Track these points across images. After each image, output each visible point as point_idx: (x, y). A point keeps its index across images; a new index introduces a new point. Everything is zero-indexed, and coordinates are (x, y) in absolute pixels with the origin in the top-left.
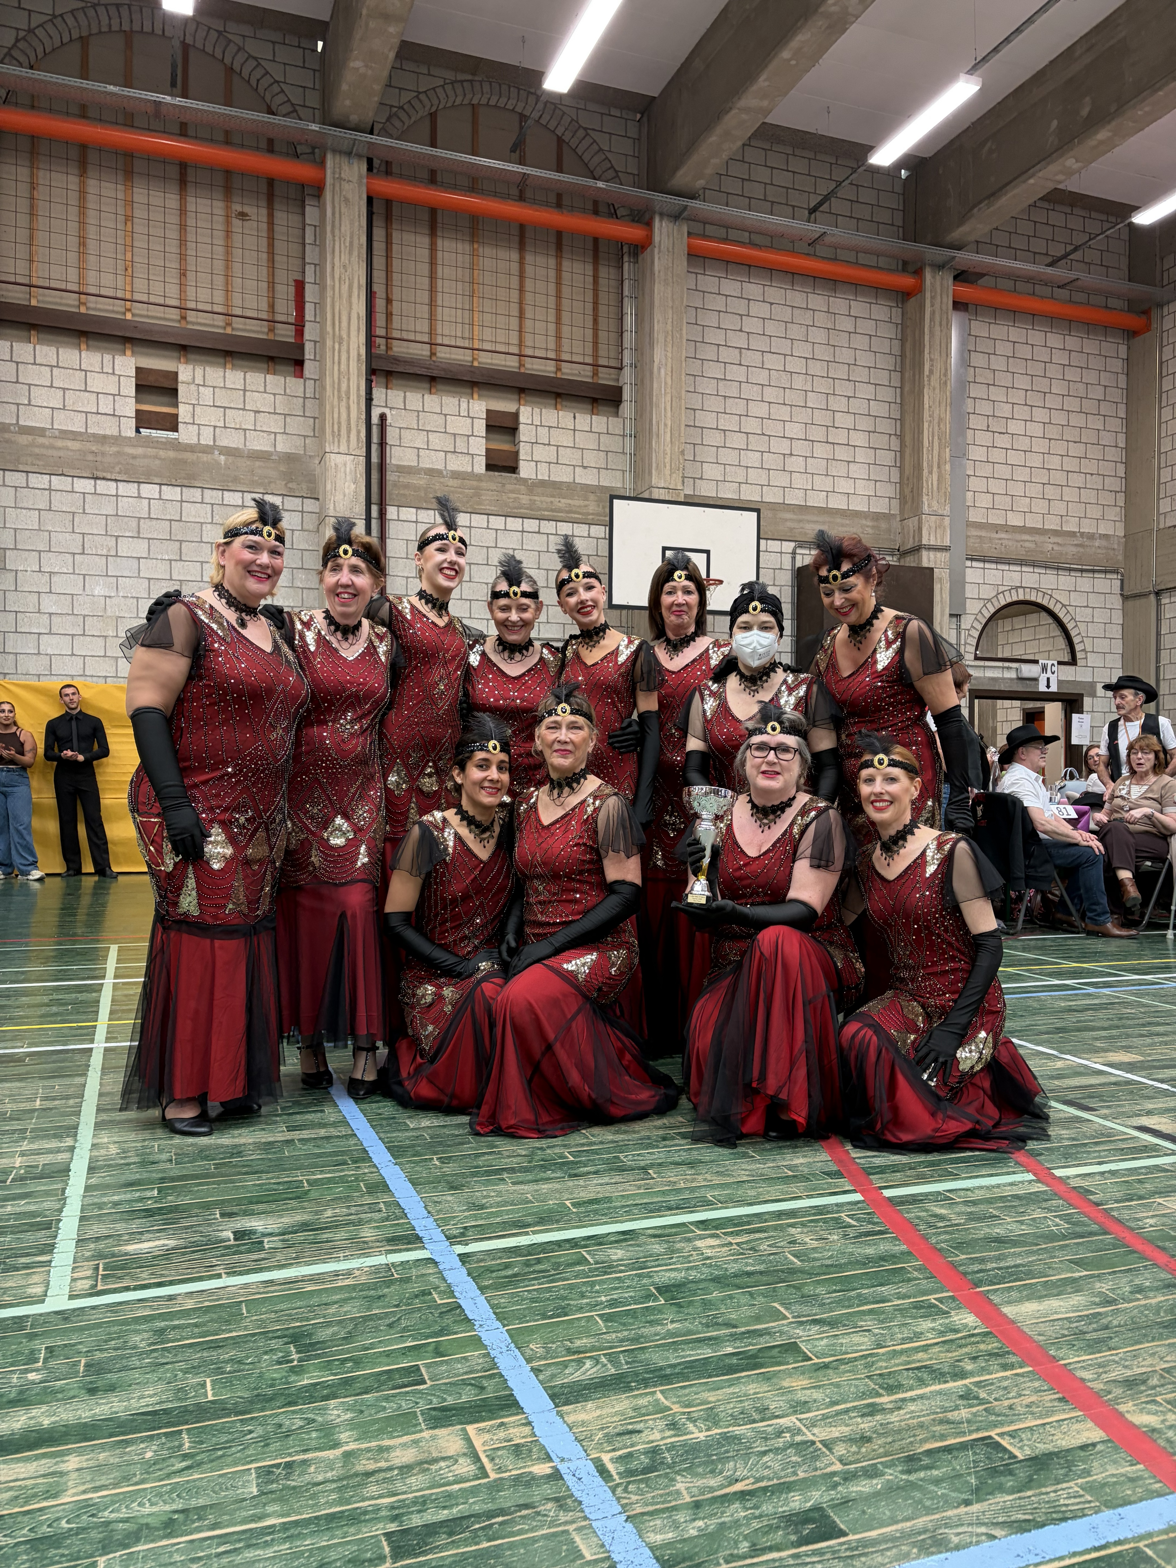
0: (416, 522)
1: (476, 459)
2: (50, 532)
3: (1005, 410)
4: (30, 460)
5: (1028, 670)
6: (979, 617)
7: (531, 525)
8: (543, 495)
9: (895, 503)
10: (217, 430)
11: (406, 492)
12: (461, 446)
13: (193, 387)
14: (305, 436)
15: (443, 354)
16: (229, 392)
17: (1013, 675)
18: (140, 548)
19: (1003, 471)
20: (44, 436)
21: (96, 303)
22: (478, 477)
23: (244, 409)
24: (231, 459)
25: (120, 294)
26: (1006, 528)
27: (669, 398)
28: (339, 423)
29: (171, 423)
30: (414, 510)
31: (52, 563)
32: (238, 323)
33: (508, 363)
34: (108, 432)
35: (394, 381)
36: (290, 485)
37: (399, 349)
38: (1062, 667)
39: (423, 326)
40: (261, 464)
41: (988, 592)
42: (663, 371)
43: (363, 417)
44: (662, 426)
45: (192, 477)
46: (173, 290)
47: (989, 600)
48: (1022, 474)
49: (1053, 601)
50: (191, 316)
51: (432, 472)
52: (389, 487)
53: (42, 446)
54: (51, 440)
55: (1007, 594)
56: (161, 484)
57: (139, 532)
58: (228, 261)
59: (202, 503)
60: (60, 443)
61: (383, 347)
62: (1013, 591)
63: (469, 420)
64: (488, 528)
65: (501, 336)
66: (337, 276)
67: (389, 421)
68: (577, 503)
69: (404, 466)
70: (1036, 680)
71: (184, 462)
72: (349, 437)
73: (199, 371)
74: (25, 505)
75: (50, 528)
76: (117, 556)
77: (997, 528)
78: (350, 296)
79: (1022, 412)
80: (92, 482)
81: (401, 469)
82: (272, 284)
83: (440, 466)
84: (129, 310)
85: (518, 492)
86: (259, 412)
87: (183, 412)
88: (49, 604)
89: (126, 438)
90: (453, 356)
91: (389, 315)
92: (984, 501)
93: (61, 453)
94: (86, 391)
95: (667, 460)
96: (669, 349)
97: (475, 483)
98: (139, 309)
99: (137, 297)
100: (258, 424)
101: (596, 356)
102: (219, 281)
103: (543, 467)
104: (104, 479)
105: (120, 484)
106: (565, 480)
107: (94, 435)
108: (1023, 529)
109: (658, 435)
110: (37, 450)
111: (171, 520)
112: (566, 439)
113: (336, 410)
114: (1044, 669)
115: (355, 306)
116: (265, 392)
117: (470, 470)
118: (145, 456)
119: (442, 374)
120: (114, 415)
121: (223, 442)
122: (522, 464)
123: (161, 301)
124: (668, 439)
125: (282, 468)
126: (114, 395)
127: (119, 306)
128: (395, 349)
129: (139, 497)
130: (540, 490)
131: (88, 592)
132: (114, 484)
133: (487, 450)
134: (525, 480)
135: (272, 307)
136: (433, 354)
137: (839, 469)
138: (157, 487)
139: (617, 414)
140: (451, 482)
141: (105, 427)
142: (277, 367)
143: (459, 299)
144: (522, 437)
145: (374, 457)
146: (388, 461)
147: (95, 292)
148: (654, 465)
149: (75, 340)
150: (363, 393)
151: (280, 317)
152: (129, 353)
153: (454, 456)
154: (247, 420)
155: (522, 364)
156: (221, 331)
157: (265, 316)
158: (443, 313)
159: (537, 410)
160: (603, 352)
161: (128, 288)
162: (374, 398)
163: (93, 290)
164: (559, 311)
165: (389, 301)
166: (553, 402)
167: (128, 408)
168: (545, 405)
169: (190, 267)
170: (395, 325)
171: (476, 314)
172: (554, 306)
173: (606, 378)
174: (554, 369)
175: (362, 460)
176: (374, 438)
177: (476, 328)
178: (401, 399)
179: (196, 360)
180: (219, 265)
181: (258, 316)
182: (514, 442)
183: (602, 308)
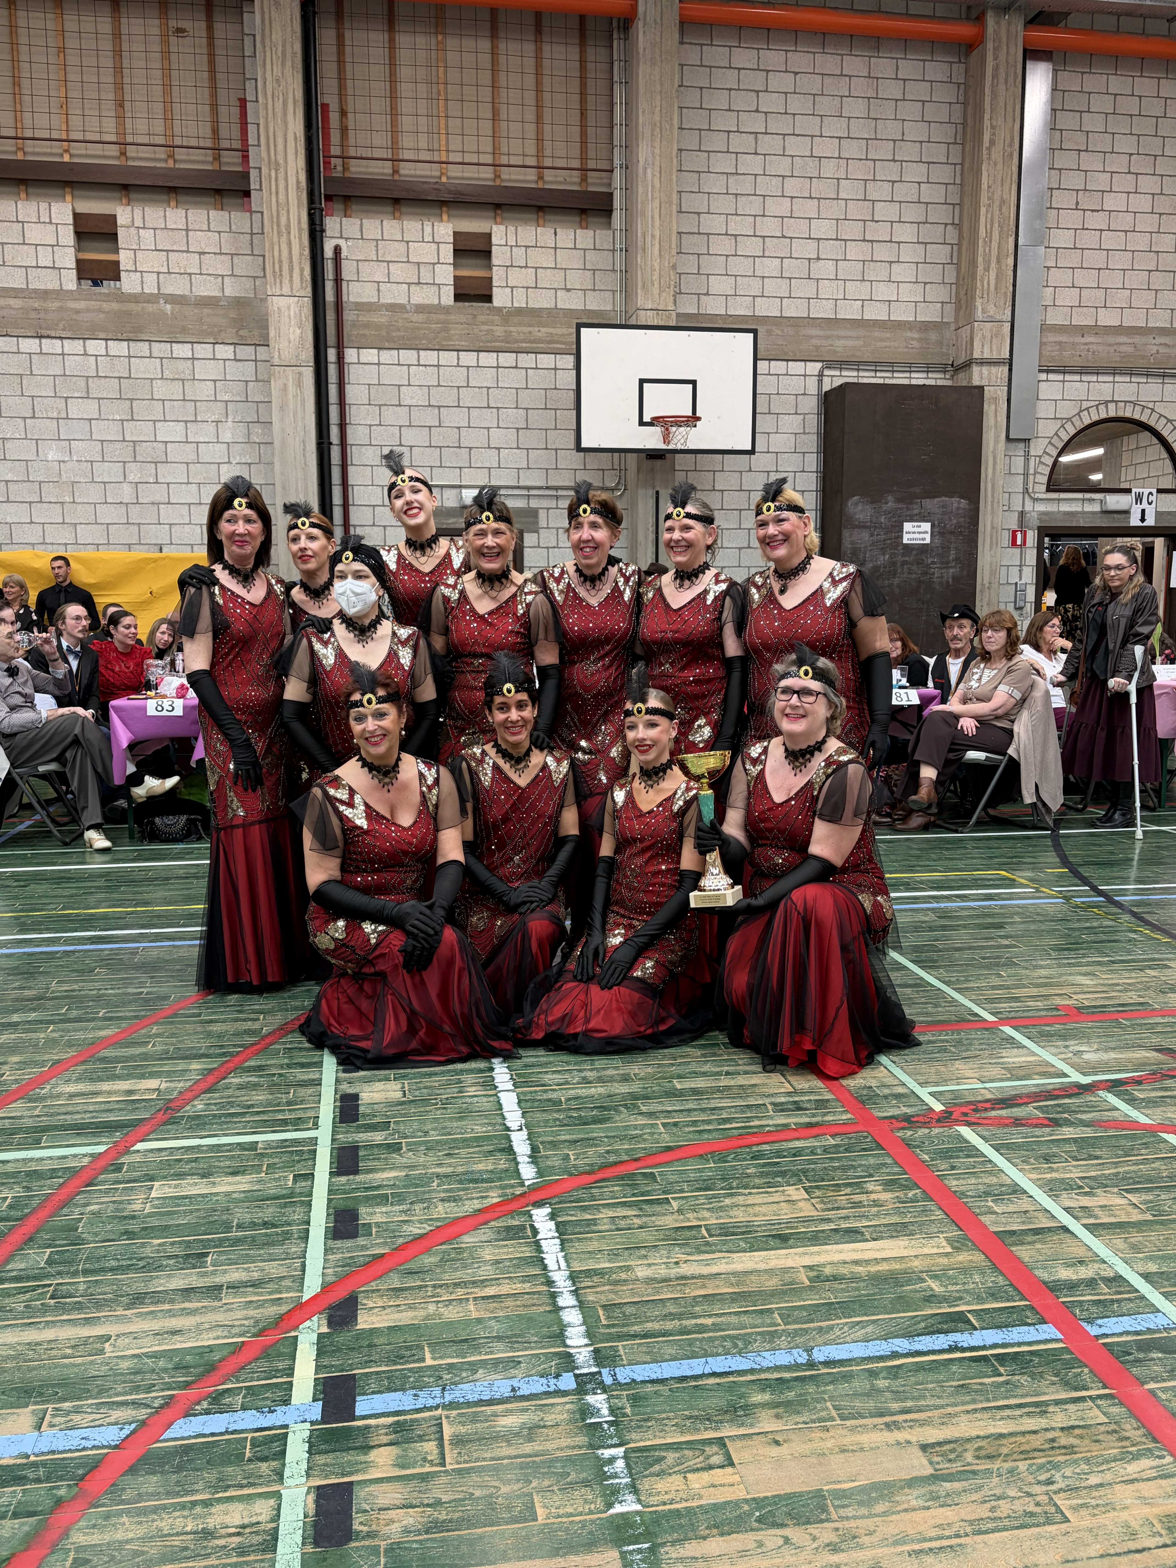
0: (379, 364)
1: (444, 289)
3: (1101, 181)
5: (1114, 501)
6: (1055, 440)
7: (507, 359)
8: (520, 325)
9: (950, 309)
10: (161, 276)
11: (366, 332)
12: (426, 277)
13: (133, 231)
14: (255, 278)
15: (407, 171)
16: (170, 233)
17: (1097, 508)
18: (90, 408)
19: (1096, 259)
21: (33, 147)
22: (446, 310)
23: (188, 252)
24: (177, 307)
25: (55, 135)
26: (1096, 329)
27: (656, 204)
28: (280, 262)
29: (113, 272)
30: (375, 351)
32: (180, 154)
33: (482, 176)
34: (50, 287)
35: (353, 207)
36: (241, 333)
37: (357, 169)
38: (1163, 496)
39: (381, 139)
40: (210, 311)
41: (1067, 410)
42: (649, 171)
43: (307, 252)
44: (649, 238)
45: (139, 329)
46: (110, 125)
47: (1069, 419)
48: (1121, 261)
49: (1155, 416)
50: (131, 151)
51: (394, 308)
52: (347, 327)
55: (1093, 411)
56: (106, 340)
57: (88, 392)
58: (167, 87)
59: (151, 357)
60: (2, 302)
61: (340, 168)
62: (1102, 408)
63: (434, 246)
64: (458, 366)
65: (471, 144)
66: (269, 93)
67: (344, 253)
68: (559, 331)
69: (363, 304)
70: (1127, 512)
71: (129, 314)
72: (291, 276)
73: (138, 212)
76: (67, 418)
77: (1082, 330)
78: (285, 114)
79: (1125, 183)
80: (37, 341)
81: (361, 307)
82: (214, 106)
83: (403, 300)
84: (66, 151)
85: (492, 323)
86: (204, 253)
87: (124, 258)
89: (68, 291)
90: (418, 173)
91: (344, 130)
92: (1068, 297)
93: (4, 313)
94: (24, 243)
95: (656, 277)
96: (657, 144)
97: (442, 317)
98: (76, 149)
99: (74, 136)
100: (204, 267)
101: (584, 158)
102: (158, 108)
103: (520, 294)
104: (48, 337)
105: (66, 342)
106: (545, 306)
107: (35, 291)
108: (1119, 330)
109: (644, 250)
111: (119, 378)
112: (544, 259)
113: (276, 247)
114: (1139, 498)
115: (291, 126)
116: (209, 230)
117: (436, 302)
118: (88, 310)
119: (404, 195)
120: (54, 268)
121: (168, 290)
122: (495, 291)
123: (96, 137)
124: (657, 252)
125: (233, 314)
126: (52, 246)
127: (56, 148)
128: (353, 169)
129: (85, 354)
130: (516, 320)
131: (42, 457)
132: (58, 342)
133: (456, 278)
134: (500, 309)
135: (215, 131)
136: (395, 171)
137: (877, 272)
138: (103, 342)
139: (608, 225)
140: (416, 318)
141: (46, 281)
142: (225, 200)
143: (422, 104)
144: (495, 261)
145: (330, 296)
146: (345, 298)
147: (31, 135)
148: (640, 284)
149: (15, 189)
150: (305, 225)
151: (225, 144)
152: (69, 198)
153: (418, 288)
154: (192, 263)
155: (497, 176)
156: (163, 165)
157: (209, 144)
158: (406, 122)
159: (511, 229)
160: (591, 154)
161: (64, 127)
162: (323, 231)
163: (28, 133)
164: (539, 107)
165: (343, 113)
166: (535, 216)
167: (68, 258)
168: (526, 222)
169: (127, 97)
170: (352, 141)
171: (443, 121)
172: (533, 103)
173: (595, 184)
174: (534, 178)
175: (308, 302)
176: (329, 274)
177: (443, 137)
178: (358, 227)
179: (138, 200)
180: (157, 91)
181: (202, 144)
182: (489, 267)
183: (590, 99)
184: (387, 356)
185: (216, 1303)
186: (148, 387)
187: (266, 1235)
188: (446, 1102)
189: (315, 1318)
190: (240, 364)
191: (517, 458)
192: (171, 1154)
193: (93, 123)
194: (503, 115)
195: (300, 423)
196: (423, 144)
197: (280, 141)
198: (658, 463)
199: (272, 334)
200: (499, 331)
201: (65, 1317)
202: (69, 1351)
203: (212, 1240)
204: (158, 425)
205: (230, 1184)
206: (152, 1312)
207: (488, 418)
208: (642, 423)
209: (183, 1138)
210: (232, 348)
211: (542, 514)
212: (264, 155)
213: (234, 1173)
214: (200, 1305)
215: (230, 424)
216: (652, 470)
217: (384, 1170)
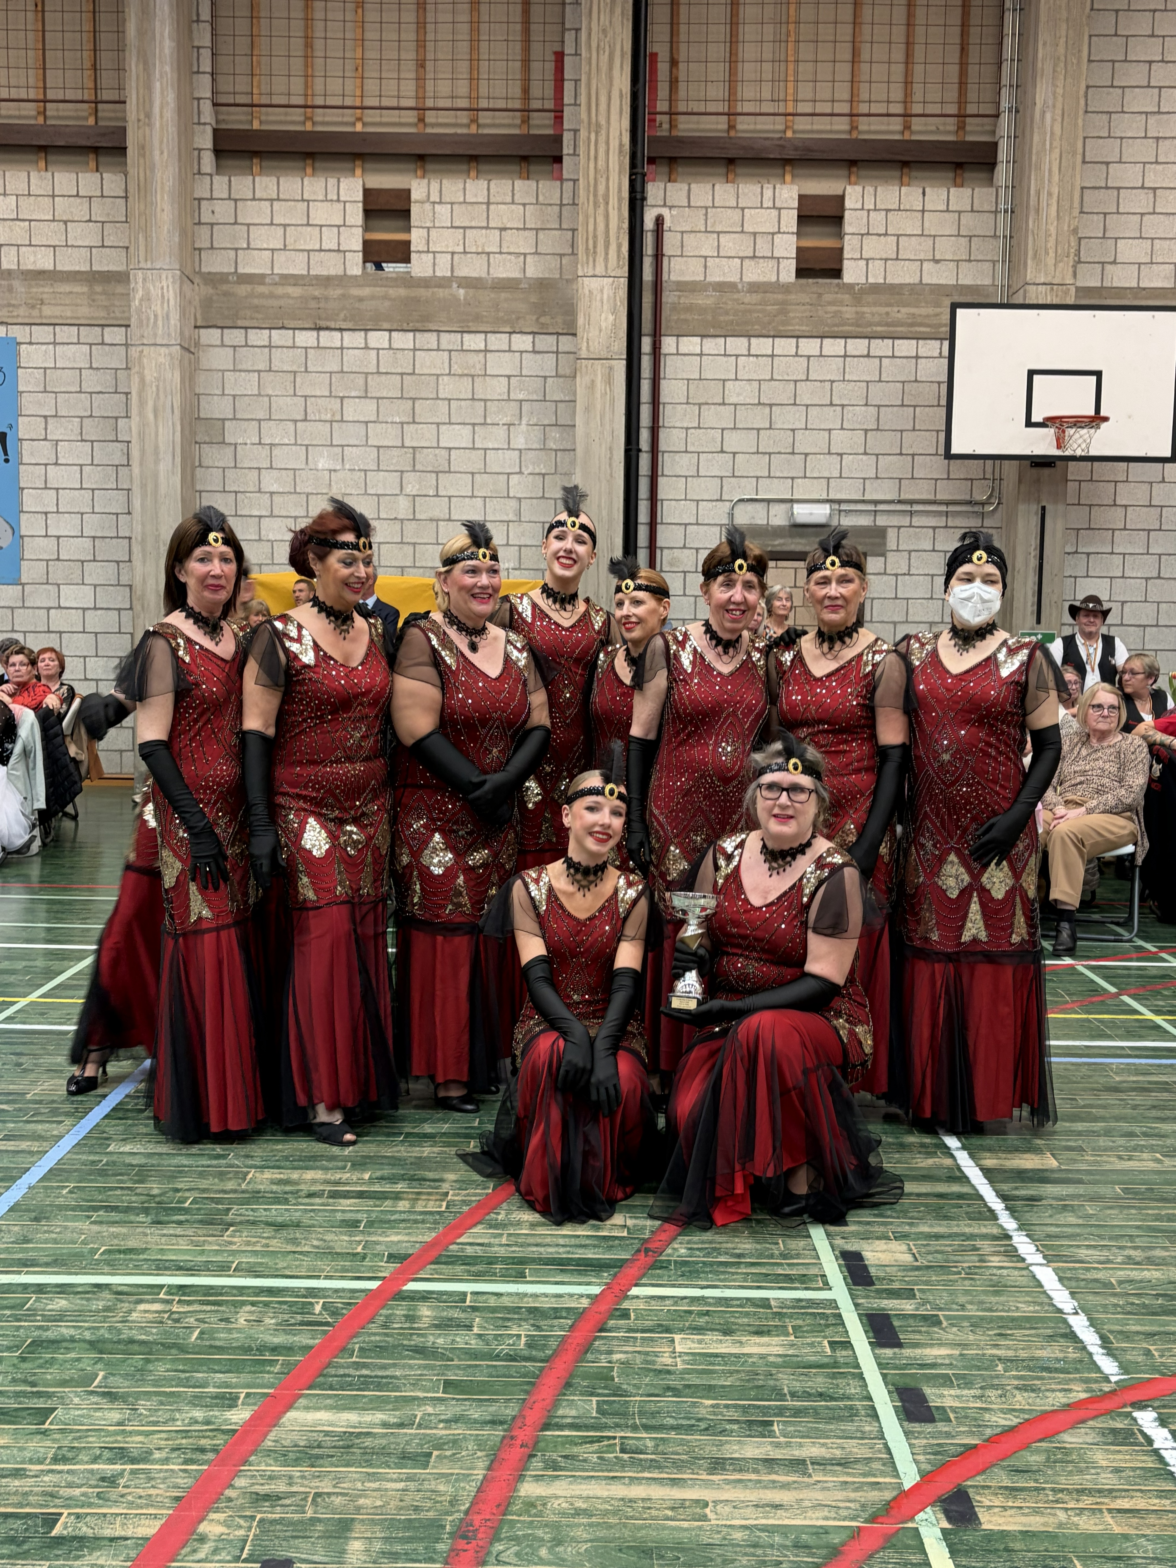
0: (701, 355)
1: (783, 263)
2: (270, 396)
4: (248, 313)
7: (858, 346)
8: (875, 304)
10: (456, 257)
11: (688, 316)
12: (763, 249)
13: (428, 206)
14: (561, 255)
15: (744, 125)
16: (469, 207)
18: (367, 410)
20: (263, 284)
21: (324, 115)
22: (786, 288)
23: (487, 228)
24: (471, 292)
25: (348, 102)
27: (1056, 154)
28: (595, 237)
29: (403, 253)
30: (698, 339)
31: (274, 433)
32: (485, 118)
33: (836, 127)
34: (332, 272)
35: (680, 169)
36: (542, 320)
37: (687, 127)
39: (717, 91)
40: (508, 295)
42: (1048, 116)
43: (626, 225)
44: (1044, 196)
45: (426, 318)
46: (409, 88)
50: (430, 117)
51: (722, 287)
52: (666, 311)
53: (262, 296)
54: (271, 288)
56: (390, 331)
57: (366, 391)
58: (474, 42)
59: (438, 350)
60: (280, 290)
61: (666, 126)
63: (775, 213)
64: (797, 355)
65: (824, 90)
66: (594, 45)
67: (667, 225)
68: (923, 311)
69: (686, 283)
71: (417, 300)
72: (607, 254)
73: (435, 185)
74: (244, 367)
75: (270, 392)
76: (342, 421)
78: (611, 68)
80: (315, 333)
81: (683, 287)
82: (526, 62)
83: (734, 278)
84: (359, 119)
85: (841, 303)
86: (505, 229)
87: (416, 238)
88: (270, 482)
89: (352, 277)
90: (759, 127)
91: (674, 82)
93: (281, 302)
94: (308, 225)
95: (1051, 243)
96: (1060, 83)
97: (780, 297)
98: (371, 116)
99: (368, 102)
100: (504, 245)
101: (962, 101)
102: (463, 67)
103: (876, 268)
104: (327, 329)
105: (345, 334)
106: (907, 281)
107: (317, 277)
109: (1037, 211)
110: (256, 301)
111: (402, 374)
112: (909, 224)
113: (591, 221)
115: (616, 81)
116: (513, 203)
117: (774, 279)
118: (373, 297)
119: (741, 154)
120: (339, 251)
121: (463, 272)
122: (846, 264)
123: (394, 103)
124: (1053, 214)
125: (533, 298)
126: (339, 226)
127: (348, 116)
128: (681, 126)
129: (367, 347)
130: (870, 298)
131: (311, 466)
132: (337, 335)
133: (799, 250)
134: (851, 286)
135: (526, 90)
136: (731, 127)
138: (387, 334)
139: (990, 182)
140: (748, 298)
141: (329, 266)
142: (532, 168)
143: (768, 47)
144: (848, 227)
145: (648, 275)
146: (665, 277)
147: (321, 103)
148: (1030, 253)
149: (301, 164)
150: (626, 194)
151: (535, 104)
152: (358, 172)
153: (752, 263)
154: (490, 241)
155: (854, 128)
156: (464, 131)
157: (517, 105)
158: (747, 70)
159: (869, 189)
160: (972, 96)
161: (358, 93)
162: (644, 199)
163: (319, 101)
164: (909, 44)
165: (674, 63)
166: (897, 173)
167: (354, 240)
168: (886, 180)
169: (430, 56)
170: (682, 93)
171: (791, 66)
172: (903, 39)
173: (975, 133)
174: (899, 128)
175: (624, 282)
176: (649, 248)
177: (790, 85)
178: (685, 193)
179: (435, 171)
180: (463, 48)
181: (510, 106)
182: (840, 236)
183: (974, 31)
184: (712, 345)
185: (806, 1479)
186: (433, 384)
187: (827, 1408)
188: (971, 1273)
189: (928, 1509)
190: (538, 356)
191: (865, 466)
192: (676, 1304)
193: (390, 87)
194: (865, 55)
195: (607, 427)
196: (766, 95)
197: (603, 99)
198: (1046, 471)
199: (581, 321)
200: (849, 312)
201: (646, 1475)
202: (670, 1513)
203: (769, 1407)
204: (443, 428)
205: (759, 1345)
206: (740, 1481)
207: (831, 417)
208: (1029, 423)
209: (680, 1286)
210: (530, 337)
211: (891, 534)
212: (584, 116)
213: (759, 1333)
214: (790, 1479)
215: (523, 427)
216: (1038, 481)
217: (932, 1346)
